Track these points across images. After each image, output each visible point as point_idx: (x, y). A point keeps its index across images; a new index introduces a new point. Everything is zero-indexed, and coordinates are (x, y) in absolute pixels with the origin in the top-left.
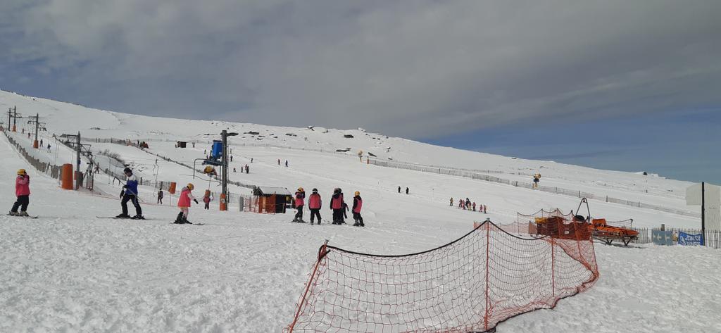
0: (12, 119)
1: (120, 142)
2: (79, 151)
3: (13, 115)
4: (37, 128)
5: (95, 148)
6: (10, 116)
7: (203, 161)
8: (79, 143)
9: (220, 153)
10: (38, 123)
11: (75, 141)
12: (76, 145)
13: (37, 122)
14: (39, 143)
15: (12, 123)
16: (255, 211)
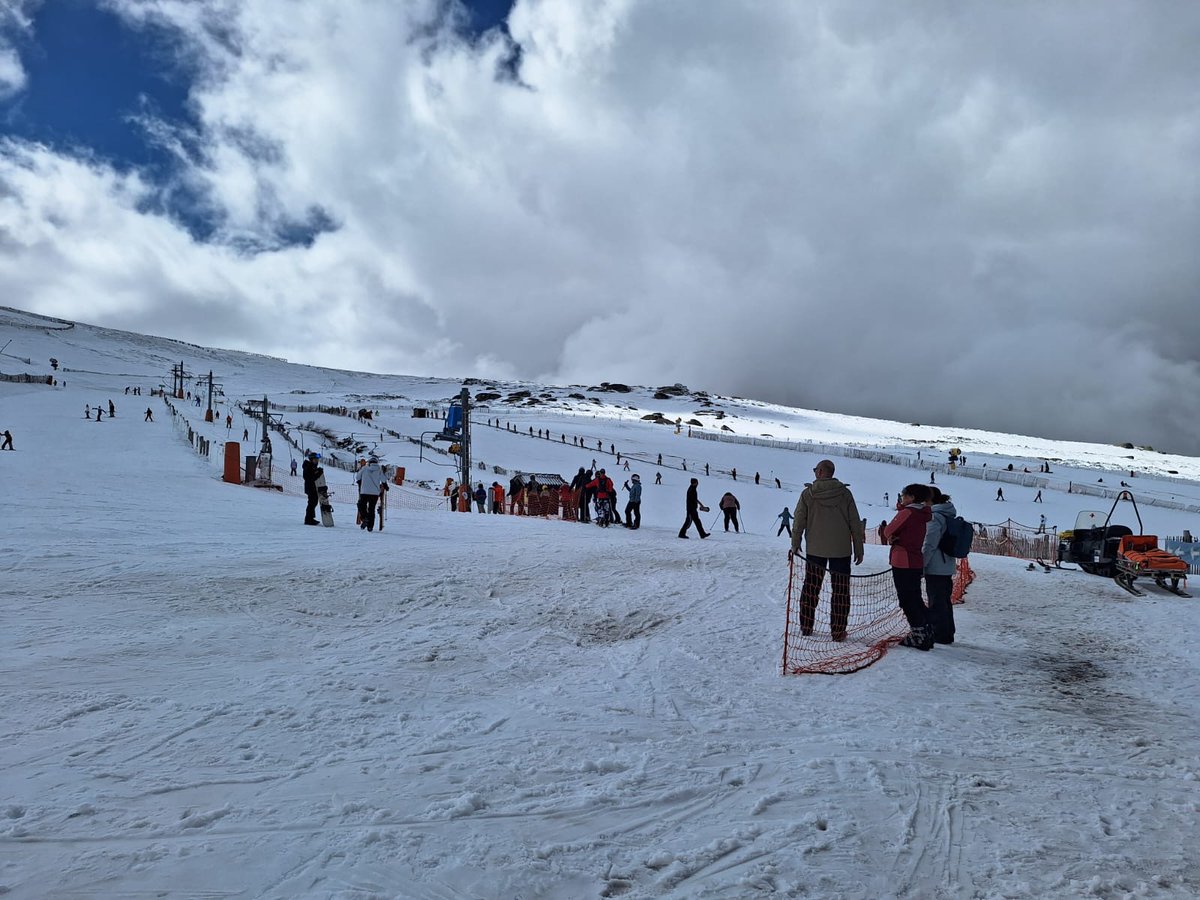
0: (178, 381)
1: (331, 411)
2: (266, 423)
3: (179, 373)
4: (211, 391)
6: (176, 376)
7: (434, 435)
8: (265, 412)
9: (459, 423)
10: (211, 385)
11: (260, 409)
12: (262, 415)
13: (210, 383)
14: (214, 414)
15: (178, 387)
16: (512, 512)
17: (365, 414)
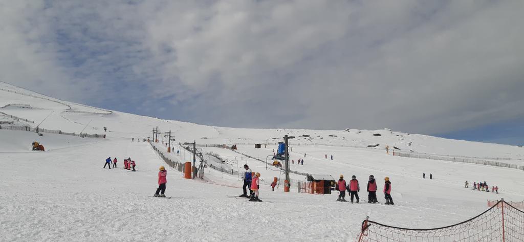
0: (155, 134)
1: (219, 146)
2: (195, 153)
3: (156, 131)
4: (170, 139)
5: (204, 151)
6: (154, 133)
7: (272, 157)
8: (194, 148)
9: (284, 151)
10: (170, 136)
11: (192, 147)
12: (193, 149)
13: (170, 135)
14: (171, 149)
15: (155, 137)
16: (309, 193)
17: (234, 148)
